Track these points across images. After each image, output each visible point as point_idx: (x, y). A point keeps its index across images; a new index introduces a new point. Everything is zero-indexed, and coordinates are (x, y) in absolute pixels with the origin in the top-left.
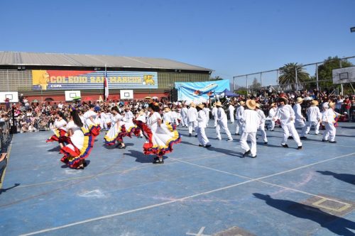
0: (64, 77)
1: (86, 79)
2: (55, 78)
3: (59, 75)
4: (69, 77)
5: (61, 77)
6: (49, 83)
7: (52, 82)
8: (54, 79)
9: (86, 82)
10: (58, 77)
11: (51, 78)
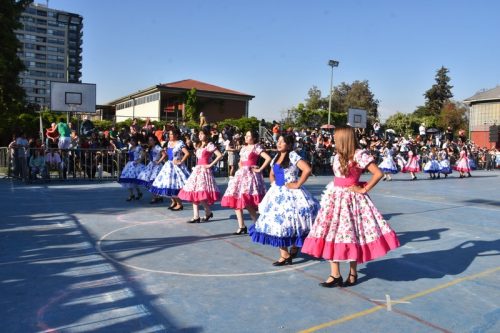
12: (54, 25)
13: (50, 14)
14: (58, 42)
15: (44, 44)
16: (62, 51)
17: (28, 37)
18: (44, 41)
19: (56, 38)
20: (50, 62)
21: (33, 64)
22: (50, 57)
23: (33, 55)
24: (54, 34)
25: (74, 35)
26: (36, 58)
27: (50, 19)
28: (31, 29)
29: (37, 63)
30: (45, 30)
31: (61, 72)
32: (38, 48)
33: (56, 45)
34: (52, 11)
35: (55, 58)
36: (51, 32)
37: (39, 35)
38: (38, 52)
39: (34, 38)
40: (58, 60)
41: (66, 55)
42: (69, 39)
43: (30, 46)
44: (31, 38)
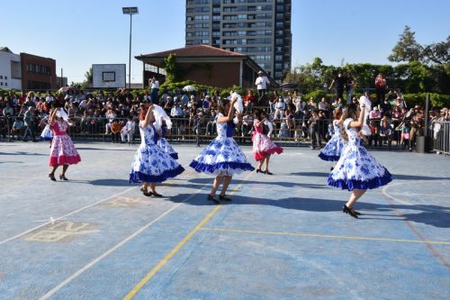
14: (266, 17)
15: (254, 21)
16: (268, 25)
17: (240, 16)
18: (254, 18)
19: (264, 13)
20: (259, 37)
21: (244, 41)
22: (259, 33)
23: (244, 33)
24: (263, 9)
25: (281, 7)
26: (247, 34)
28: (243, 9)
29: (248, 40)
30: (254, 7)
31: (269, 45)
32: (249, 25)
33: (265, 20)
35: (263, 33)
36: (260, 8)
37: (250, 13)
38: (249, 29)
39: (245, 16)
40: (266, 34)
41: (273, 28)
42: (276, 12)
43: (242, 25)
44: (243, 17)
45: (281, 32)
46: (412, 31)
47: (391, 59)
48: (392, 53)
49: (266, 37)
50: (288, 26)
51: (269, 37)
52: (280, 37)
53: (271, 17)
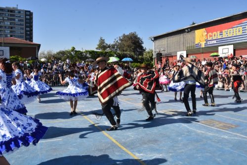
0: (219, 32)
1: (241, 30)
2: (211, 34)
3: (214, 31)
4: (224, 31)
5: (215, 33)
6: (207, 41)
7: (209, 39)
8: (210, 36)
9: (241, 33)
10: (213, 34)
11: (209, 35)
12: (18, 17)
13: (16, 12)
14: (21, 25)
15: (14, 26)
16: (22, 29)
17: (6, 23)
19: (19, 23)
20: (16, 34)
21: (9, 36)
22: (17, 32)
23: (9, 31)
24: (19, 21)
25: (28, 21)
26: (10, 33)
27: (16, 13)
29: (11, 35)
30: (14, 19)
32: (12, 28)
34: (17, 10)
35: (19, 32)
36: (17, 20)
37: (11, 22)
38: (11, 30)
39: (9, 23)
40: (21, 33)
41: (24, 31)
42: (26, 23)
43: (7, 27)
44: (8, 23)
45: (28, 33)
46: (103, 39)
47: (97, 49)
48: (97, 46)
49: (21, 34)
50: (32, 30)
51: (23, 35)
52: (28, 35)
53: (23, 25)
